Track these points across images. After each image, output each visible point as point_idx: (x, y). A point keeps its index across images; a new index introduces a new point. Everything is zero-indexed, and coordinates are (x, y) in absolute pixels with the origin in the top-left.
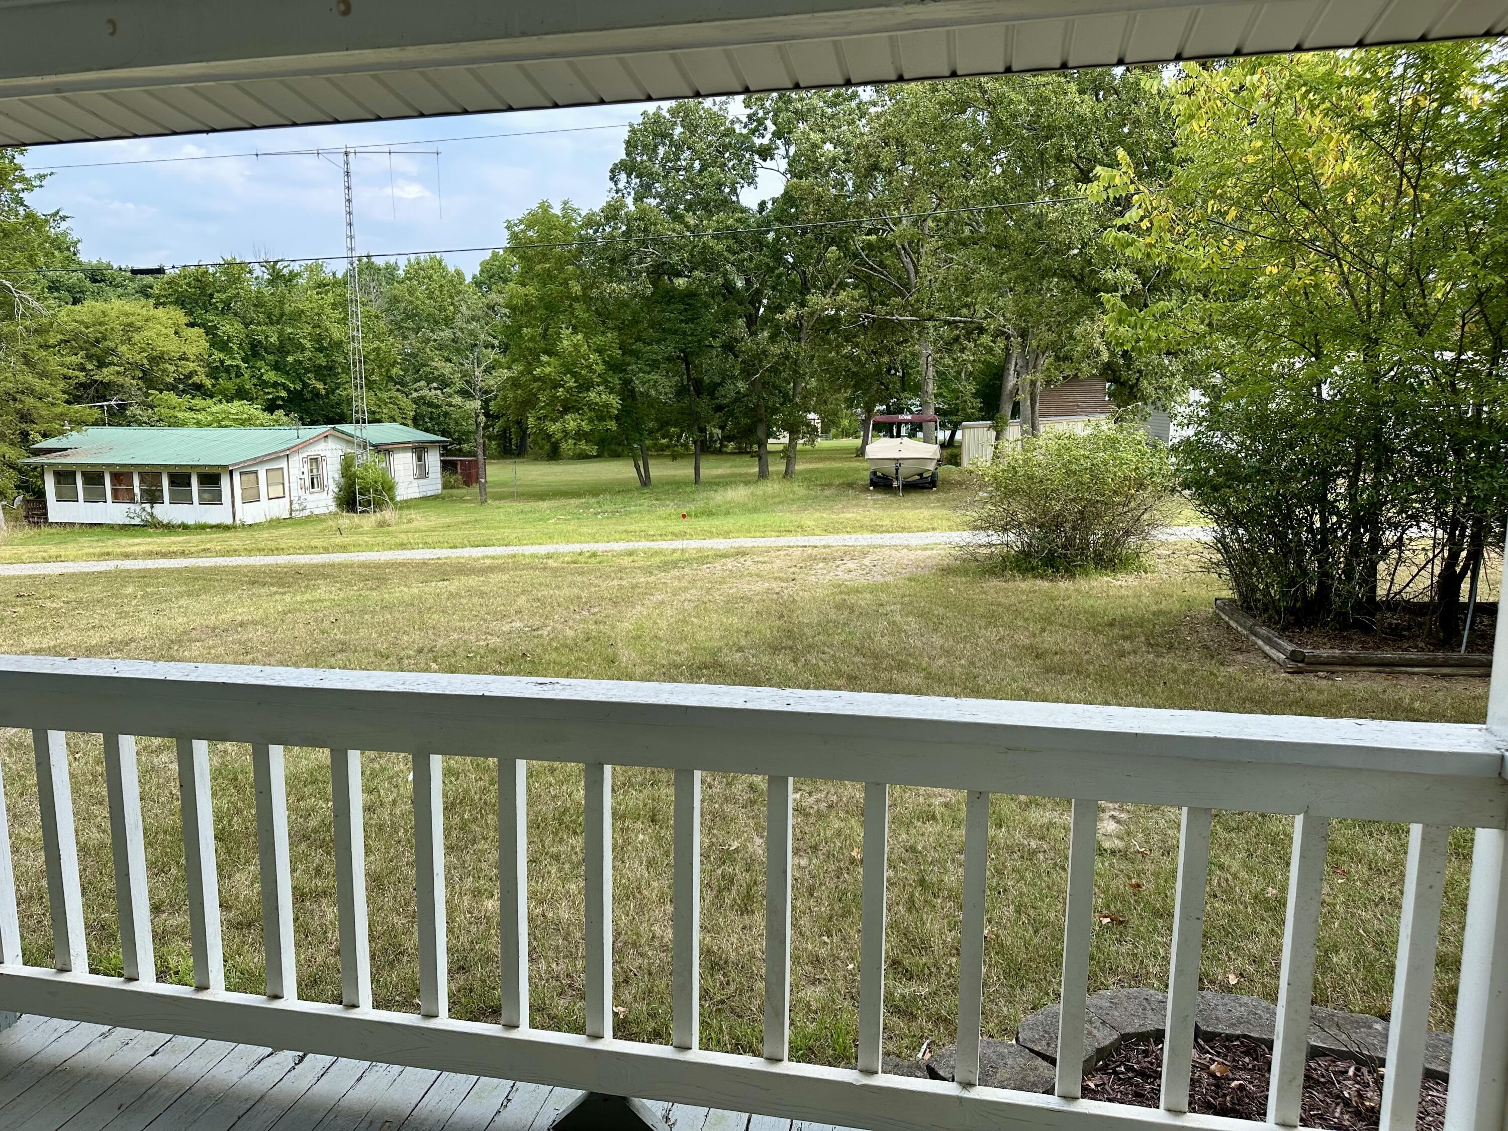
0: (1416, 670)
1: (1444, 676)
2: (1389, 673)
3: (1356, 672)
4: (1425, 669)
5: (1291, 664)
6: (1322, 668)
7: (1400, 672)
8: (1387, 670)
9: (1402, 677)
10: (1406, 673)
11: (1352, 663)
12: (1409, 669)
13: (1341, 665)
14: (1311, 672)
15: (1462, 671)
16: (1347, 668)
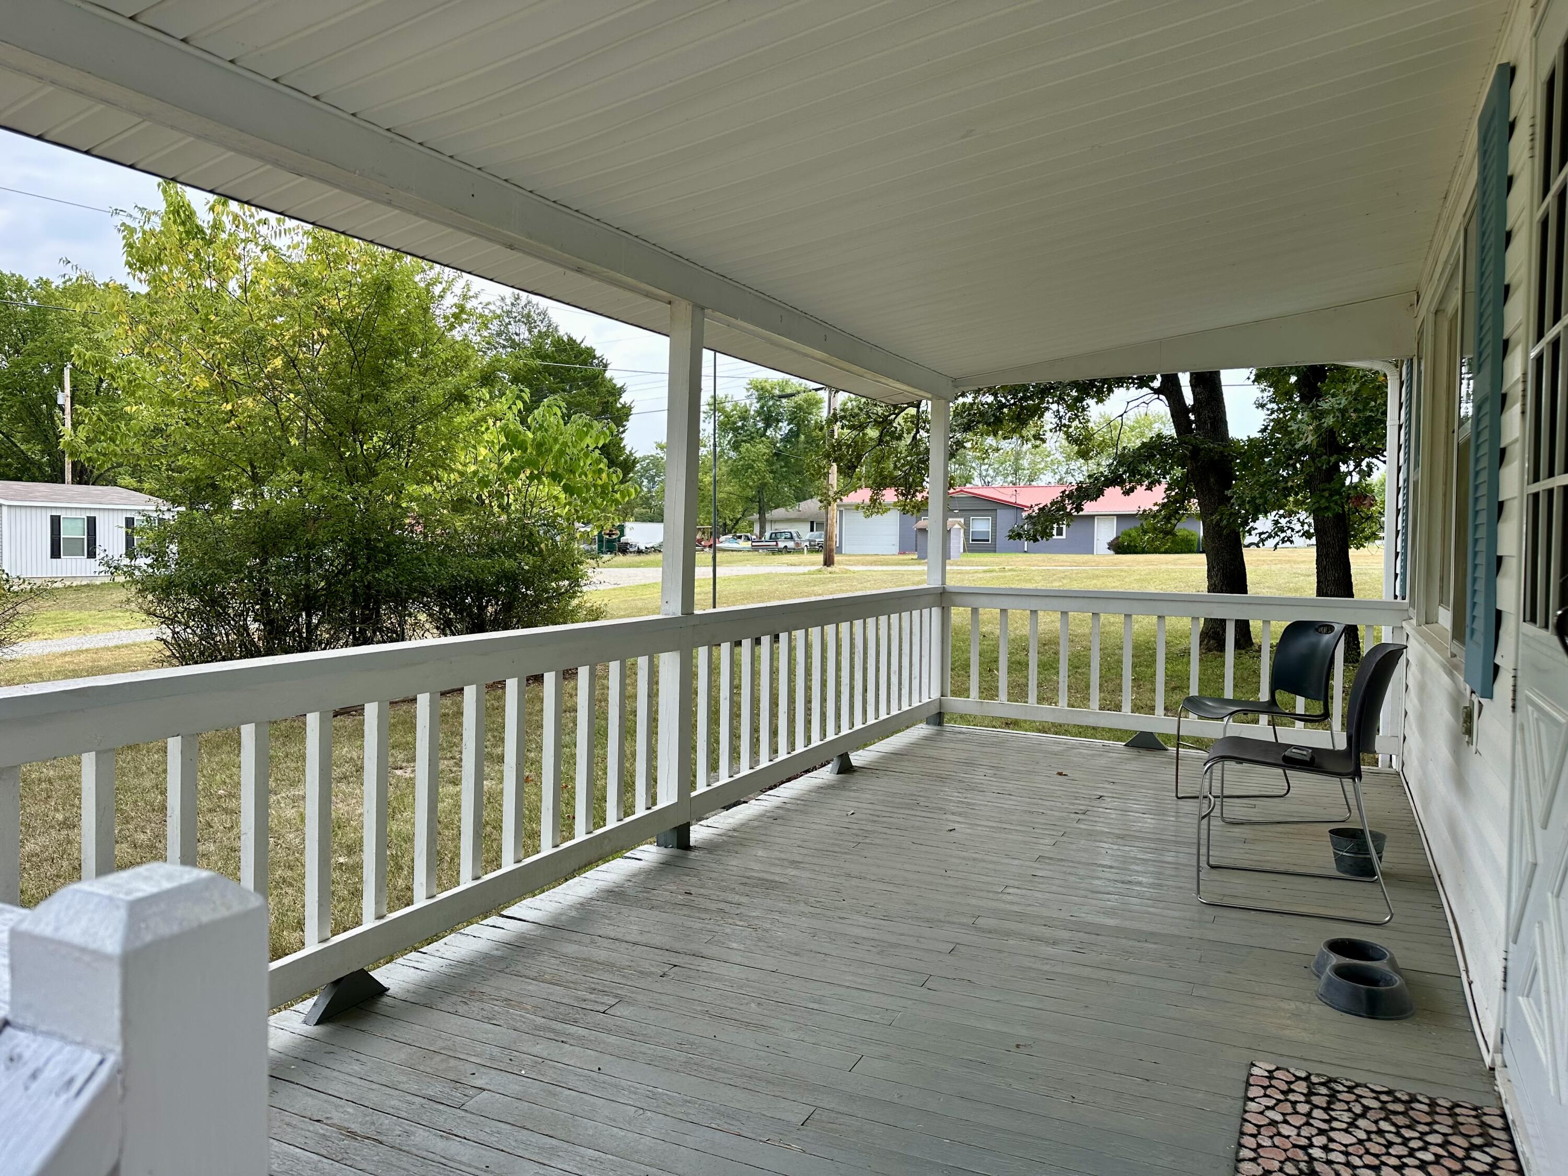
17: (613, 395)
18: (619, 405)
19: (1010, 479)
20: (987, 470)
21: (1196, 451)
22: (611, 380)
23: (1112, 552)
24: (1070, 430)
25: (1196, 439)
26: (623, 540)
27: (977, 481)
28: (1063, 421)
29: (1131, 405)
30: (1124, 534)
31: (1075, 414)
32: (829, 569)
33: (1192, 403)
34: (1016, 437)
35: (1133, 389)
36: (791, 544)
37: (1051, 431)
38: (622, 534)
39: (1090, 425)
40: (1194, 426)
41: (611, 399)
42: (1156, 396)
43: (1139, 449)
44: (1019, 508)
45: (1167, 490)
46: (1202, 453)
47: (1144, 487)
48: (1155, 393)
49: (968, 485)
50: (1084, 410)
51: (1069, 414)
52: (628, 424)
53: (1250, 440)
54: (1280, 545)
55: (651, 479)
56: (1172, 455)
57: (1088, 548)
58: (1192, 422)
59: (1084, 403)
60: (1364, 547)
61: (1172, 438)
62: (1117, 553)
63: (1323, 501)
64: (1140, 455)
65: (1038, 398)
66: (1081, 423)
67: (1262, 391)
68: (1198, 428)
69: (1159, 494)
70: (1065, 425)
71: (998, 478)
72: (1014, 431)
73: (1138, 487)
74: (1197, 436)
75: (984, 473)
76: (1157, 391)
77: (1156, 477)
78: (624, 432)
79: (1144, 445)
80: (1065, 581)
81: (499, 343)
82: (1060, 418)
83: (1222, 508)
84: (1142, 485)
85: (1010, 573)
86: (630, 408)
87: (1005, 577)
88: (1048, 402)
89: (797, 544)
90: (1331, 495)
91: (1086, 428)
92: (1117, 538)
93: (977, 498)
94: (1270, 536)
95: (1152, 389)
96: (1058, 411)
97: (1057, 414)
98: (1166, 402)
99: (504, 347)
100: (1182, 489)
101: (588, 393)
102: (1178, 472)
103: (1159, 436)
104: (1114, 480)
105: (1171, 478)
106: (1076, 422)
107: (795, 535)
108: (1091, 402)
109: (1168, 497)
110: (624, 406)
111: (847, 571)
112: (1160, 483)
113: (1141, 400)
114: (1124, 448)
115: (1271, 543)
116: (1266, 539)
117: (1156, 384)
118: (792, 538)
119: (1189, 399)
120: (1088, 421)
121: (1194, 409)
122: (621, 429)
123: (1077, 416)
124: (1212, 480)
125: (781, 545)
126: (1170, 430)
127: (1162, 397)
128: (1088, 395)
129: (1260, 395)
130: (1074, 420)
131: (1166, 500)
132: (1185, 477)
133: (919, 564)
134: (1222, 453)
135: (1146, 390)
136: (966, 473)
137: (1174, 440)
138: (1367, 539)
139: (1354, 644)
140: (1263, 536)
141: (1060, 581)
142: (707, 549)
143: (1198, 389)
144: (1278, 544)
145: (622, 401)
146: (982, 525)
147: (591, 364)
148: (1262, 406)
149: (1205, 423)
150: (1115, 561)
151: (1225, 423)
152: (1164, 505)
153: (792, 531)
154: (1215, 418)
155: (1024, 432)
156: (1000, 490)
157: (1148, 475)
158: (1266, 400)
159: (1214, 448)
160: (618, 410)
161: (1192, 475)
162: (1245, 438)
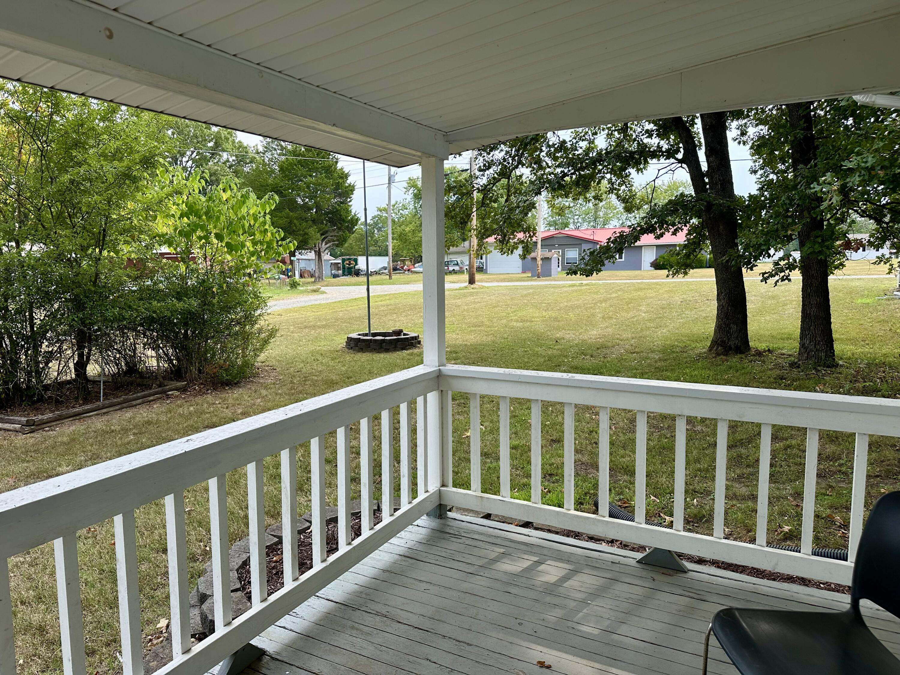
0: (91, 414)
1: (104, 413)
2: (79, 419)
3: (62, 423)
4: (95, 413)
5: (27, 429)
6: (45, 426)
7: (84, 417)
8: (78, 418)
9: (86, 419)
10: (87, 417)
11: (60, 418)
12: (88, 415)
13: (54, 421)
14: (39, 429)
15: (111, 409)
16: (58, 422)
17: (342, 178)
18: (347, 185)
19: (592, 224)
20: (578, 219)
21: (709, 206)
22: (342, 169)
23: (653, 269)
24: (620, 192)
25: (710, 197)
26: (357, 267)
27: (572, 226)
28: (615, 186)
29: (662, 172)
30: (661, 257)
31: (623, 181)
32: (472, 286)
33: (706, 169)
34: (581, 198)
35: (662, 160)
36: (457, 268)
37: (606, 193)
38: (356, 264)
39: (633, 188)
40: (708, 186)
41: (341, 181)
42: (680, 165)
43: (667, 204)
44: (595, 242)
45: (687, 234)
46: (714, 208)
47: (670, 233)
48: (679, 163)
49: (567, 229)
50: (627, 176)
51: (619, 181)
52: (353, 196)
53: (751, 196)
54: (780, 283)
55: (379, 230)
56: (692, 209)
57: (638, 266)
58: (707, 184)
59: (627, 171)
60: (833, 274)
61: (691, 196)
62: (656, 269)
63: (817, 246)
64: (667, 210)
65: (592, 168)
66: (627, 187)
67: (755, 161)
68: (711, 188)
69: (681, 238)
70: (616, 189)
71: (585, 224)
72: (580, 194)
73: (666, 233)
74: (711, 195)
75: (576, 221)
76: (680, 161)
77: (680, 226)
78: (350, 201)
79: (670, 201)
80: (619, 293)
81: (272, 148)
82: (612, 184)
83: (730, 250)
84: (669, 232)
85: (585, 287)
86: (354, 186)
87: (581, 290)
88: (604, 173)
89: (461, 268)
90: (823, 241)
91: (630, 191)
92: (656, 260)
93: (569, 237)
94: (772, 276)
95: (676, 159)
96: (611, 179)
97: (610, 181)
98: (687, 169)
99: (275, 150)
100: (699, 234)
101: (326, 177)
102: (695, 221)
103: (682, 195)
104: (649, 229)
105: (691, 226)
106: (623, 187)
107: (459, 262)
108: (632, 171)
109: (688, 240)
110: (350, 185)
111: (483, 287)
112: (682, 230)
113: (668, 168)
114: (655, 205)
115: (772, 280)
116: (768, 277)
117: (680, 156)
118: (457, 264)
119: (704, 167)
120: (632, 186)
121: (708, 174)
122: (349, 200)
123: (624, 182)
124: (721, 227)
125: (451, 268)
126: (690, 191)
127: (684, 166)
128: (629, 165)
129: (753, 165)
130: (622, 185)
131: (686, 242)
132: (702, 225)
133: (531, 280)
134: (729, 207)
135: (672, 160)
136: (565, 221)
137: (693, 198)
138: (837, 268)
139: (831, 353)
140: (766, 275)
141: (616, 293)
142: (407, 272)
143: (711, 159)
144: (777, 281)
145: (348, 182)
146: (573, 254)
147: (329, 158)
148: (755, 172)
149: (716, 184)
150: (654, 275)
151: (731, 184)
152: (685, 246)
153: (459, 260)
154: (724, 180)
155: (588, 195)
156: (585, 232)
157: (673, 225)
158: (758, 167)
159: (723, 203)
160: (346, 187)
161: (706, 224)
162: (746, 196)
